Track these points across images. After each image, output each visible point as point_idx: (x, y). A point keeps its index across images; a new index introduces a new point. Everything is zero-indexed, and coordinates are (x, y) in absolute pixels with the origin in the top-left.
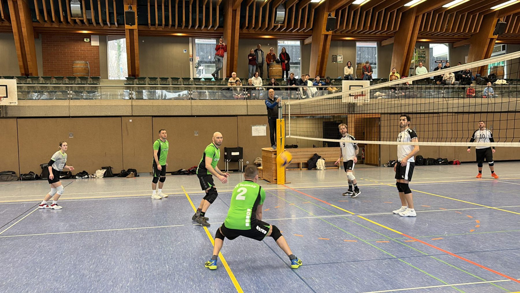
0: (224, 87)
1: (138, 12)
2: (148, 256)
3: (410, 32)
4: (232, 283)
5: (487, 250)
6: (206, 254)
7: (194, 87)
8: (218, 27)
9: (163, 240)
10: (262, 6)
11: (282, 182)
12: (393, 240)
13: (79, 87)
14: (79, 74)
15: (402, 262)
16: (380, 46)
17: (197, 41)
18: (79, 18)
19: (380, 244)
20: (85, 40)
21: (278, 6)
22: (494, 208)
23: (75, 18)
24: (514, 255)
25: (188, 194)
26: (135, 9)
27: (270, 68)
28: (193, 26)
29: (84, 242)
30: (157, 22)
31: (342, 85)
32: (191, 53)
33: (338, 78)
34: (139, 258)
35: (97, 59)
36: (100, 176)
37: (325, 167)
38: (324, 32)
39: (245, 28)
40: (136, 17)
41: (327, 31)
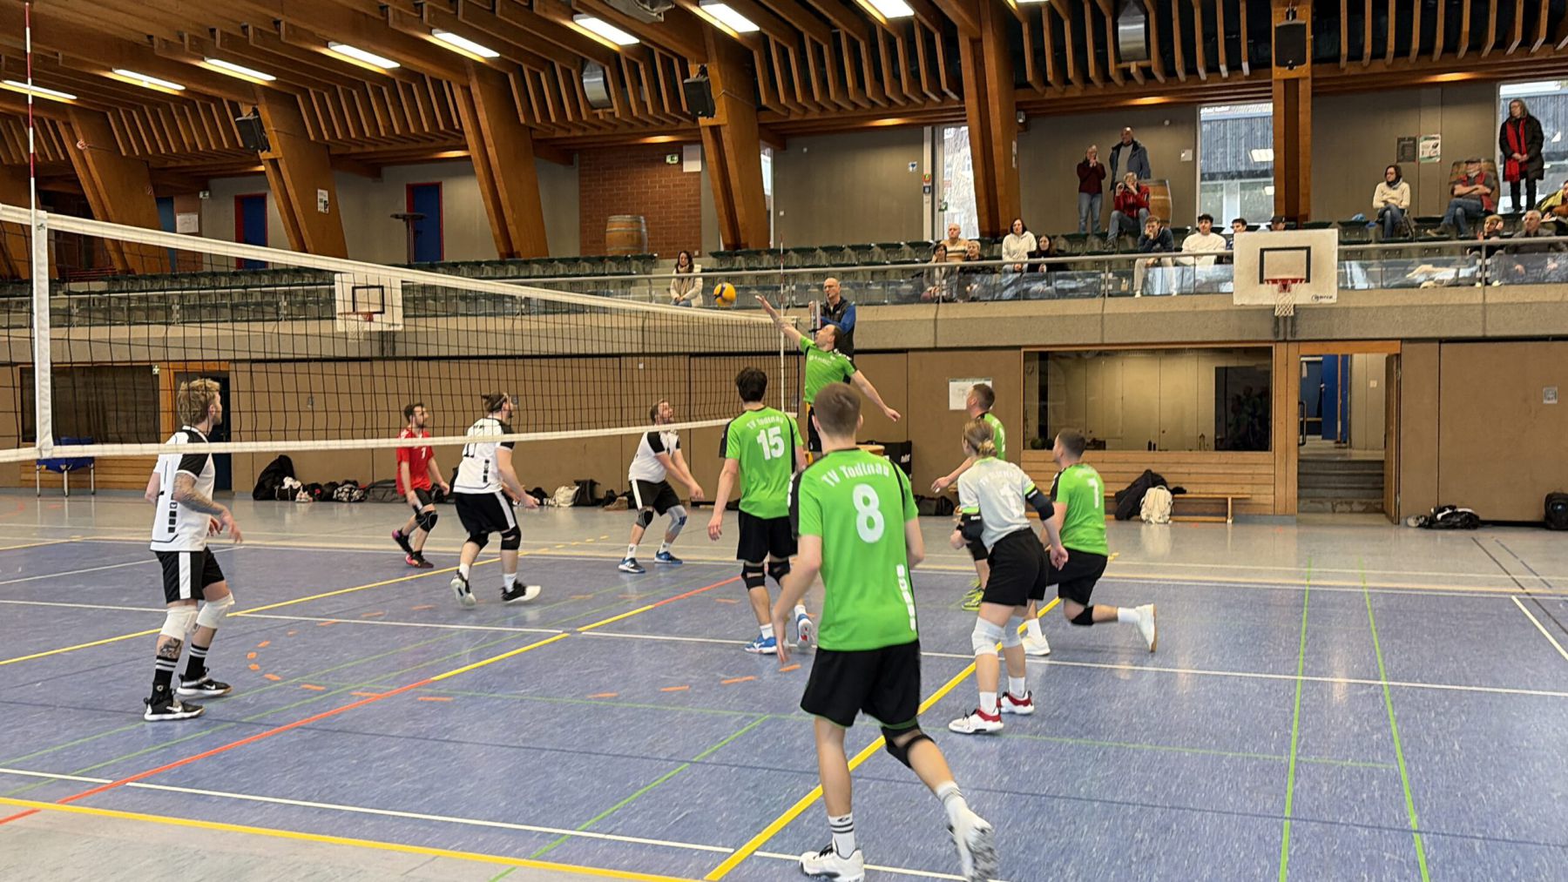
14: (614, 248)
18: (606, 111)
20: (668, 160)
21: (1120, 9)
23: (597, 112)
33: (1353, 219)
35: (695, 206)
36: (563, 502)
37: (1171, 514)
38: (1279, 73)
39: (1034, 85)
40: (719, 93)
41: (1291, 68)
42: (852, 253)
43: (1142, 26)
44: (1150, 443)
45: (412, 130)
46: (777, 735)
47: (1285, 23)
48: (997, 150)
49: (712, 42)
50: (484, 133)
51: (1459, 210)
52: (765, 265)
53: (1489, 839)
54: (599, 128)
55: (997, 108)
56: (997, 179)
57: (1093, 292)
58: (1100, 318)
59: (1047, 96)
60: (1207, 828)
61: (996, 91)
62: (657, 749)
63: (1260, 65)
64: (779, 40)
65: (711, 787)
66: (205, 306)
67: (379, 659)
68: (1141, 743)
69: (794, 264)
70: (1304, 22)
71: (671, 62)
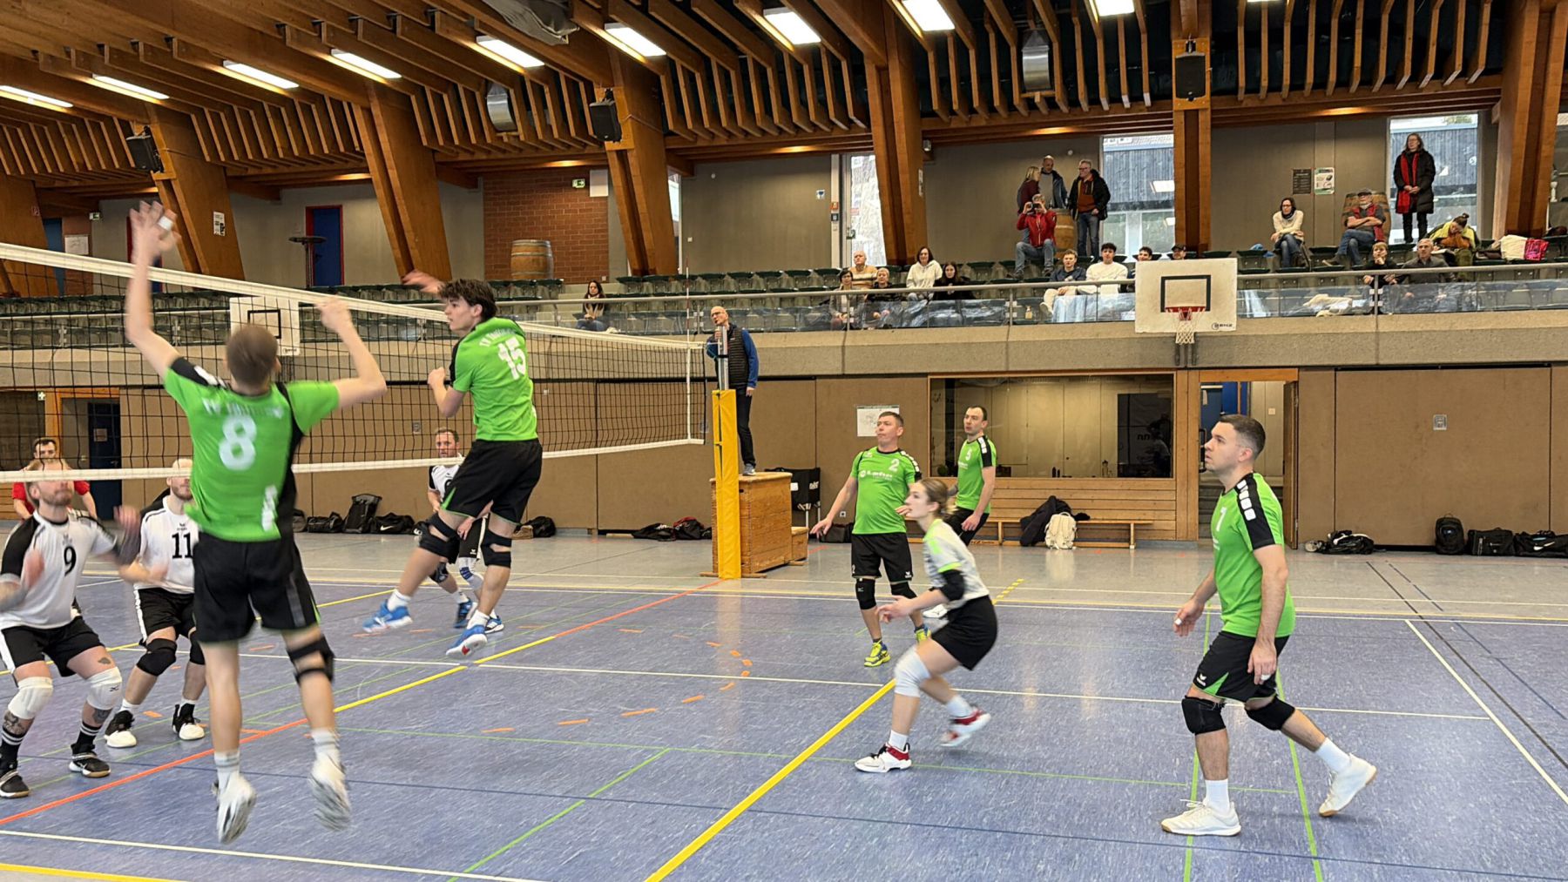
16: (1486, 124)
18: (511, 134)
20: (575, 184)
23: (501, 135)
26: (620, 97)
35: (602, 231)
37: (1075, 541)
38: (1179, 104)
39: (939, 113)
40: (625, 117)
41: (1191, 100)
42: (761, 280)
43: (1046, 56)
44: (1054, 469)
45: (312, 152)
46: (678, 768)
47: (1185, 54)
48: (904, 178)
49: (618, 65)
50: (385, 154)
51: (1353, 241)
52: (673, 291)
53: (1387, 864)
54: (504, 151)
55: (904, 136)
56: (903, 206)
57: (999, 320)
58: (1004, 345)
59: (953, 126)
60: (1110, 859)
61: (902, 119)
62: (552, 786)
63: (1161, 96)
64: (685, 65)
65: (608, 824)
66: (95, 331)
67: (265, 694)
68: (1043, 772)
69: (703, 290)
70: (1203, 54)
71: (576, 84)
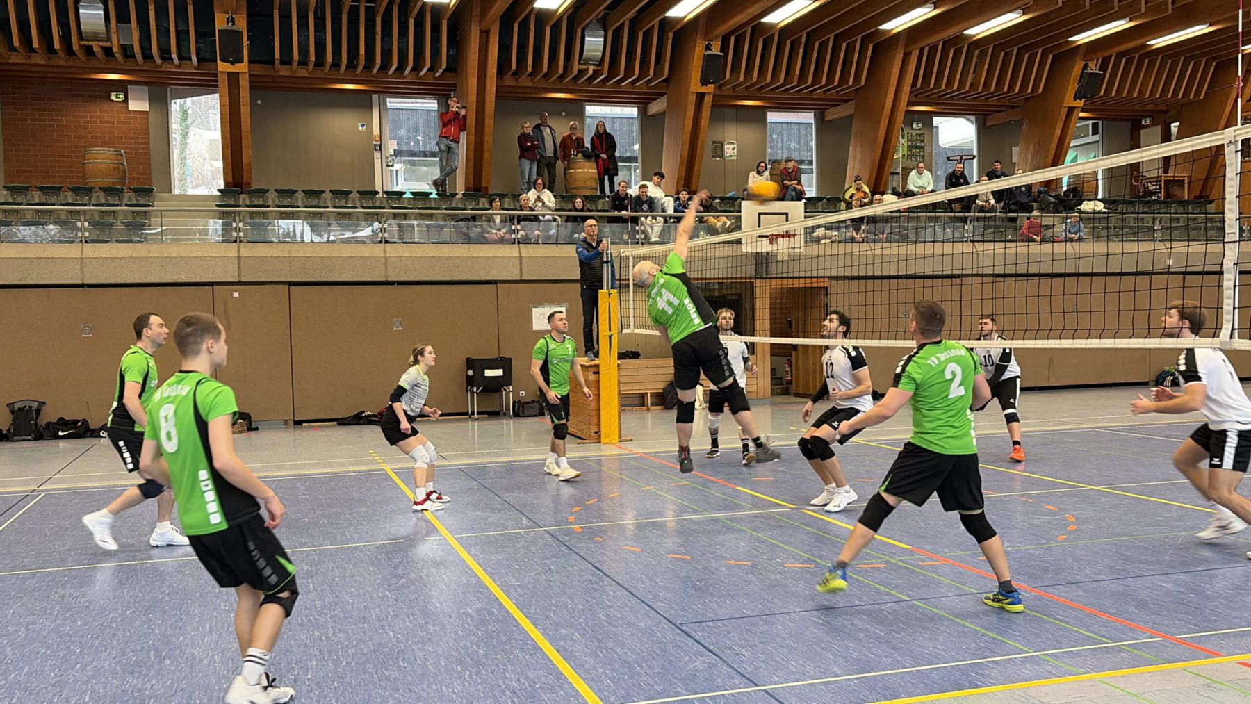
0: (462, 214)
1: (248, 31)
2: (336, 612)
3: (892, 90)
4: (553, 664)
5: (1100, 577)
6: (475, 604)
7: (389, 213)
8: (445, 71)
9: (361, 575)
10: (551, 23)
11: (614, 439)
12: (892, 563)
13: (103, 212)
14: (100, 180)
15: (925, 608)
16: (821, 121)
17: (393, 102)
18: (101, 44)
19: (866, 571)
20: (113, 97)
21: (588, 24)
22: (1098, 488)
23: (90, 43)
24: (1160, 586)
25: (392, 470)
26: (242, 24)
27: (570, 169)
28: (384, 67)
29: (170, 585)
30: (296, 56)
31: (740, 211)
32: (376, 132)
33: (728, 195)
34: (316, 617)
38: (695, 87)
41: (704, 86)
43: (602, 39)
47: (710, 53)
48: (489, 122)
55: (494, 88)
56: (485, 145)
61: (495, 75)
